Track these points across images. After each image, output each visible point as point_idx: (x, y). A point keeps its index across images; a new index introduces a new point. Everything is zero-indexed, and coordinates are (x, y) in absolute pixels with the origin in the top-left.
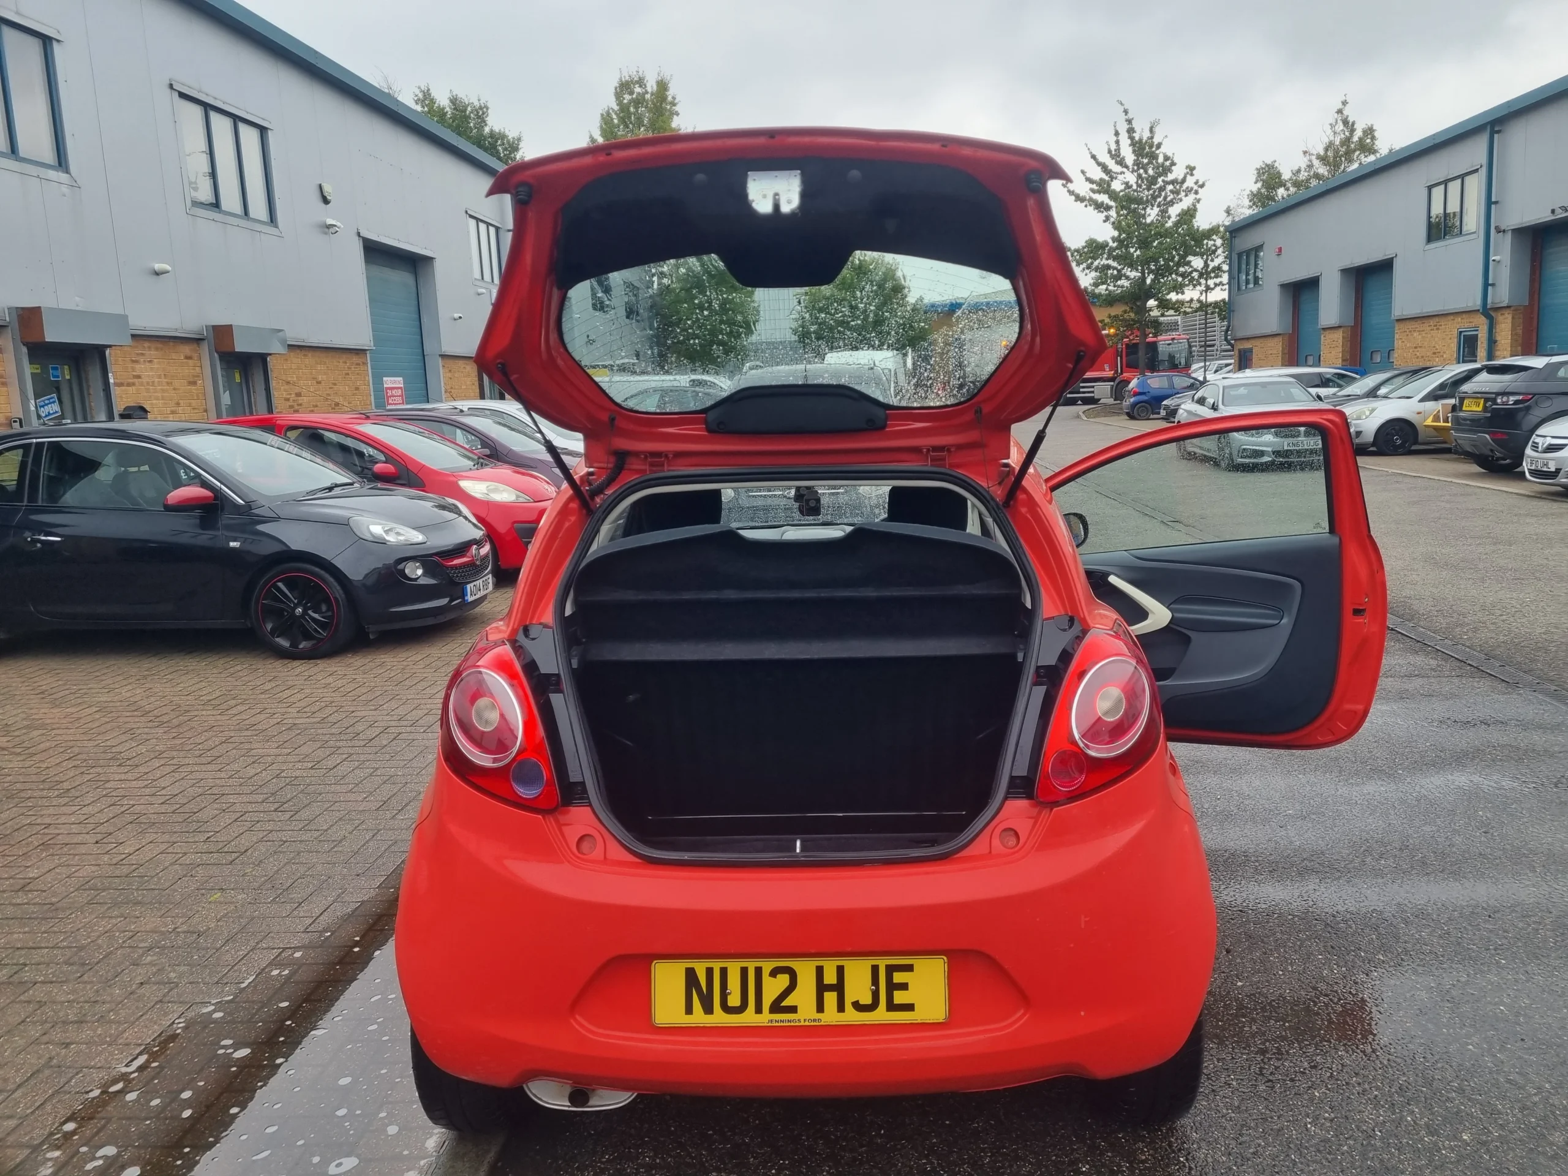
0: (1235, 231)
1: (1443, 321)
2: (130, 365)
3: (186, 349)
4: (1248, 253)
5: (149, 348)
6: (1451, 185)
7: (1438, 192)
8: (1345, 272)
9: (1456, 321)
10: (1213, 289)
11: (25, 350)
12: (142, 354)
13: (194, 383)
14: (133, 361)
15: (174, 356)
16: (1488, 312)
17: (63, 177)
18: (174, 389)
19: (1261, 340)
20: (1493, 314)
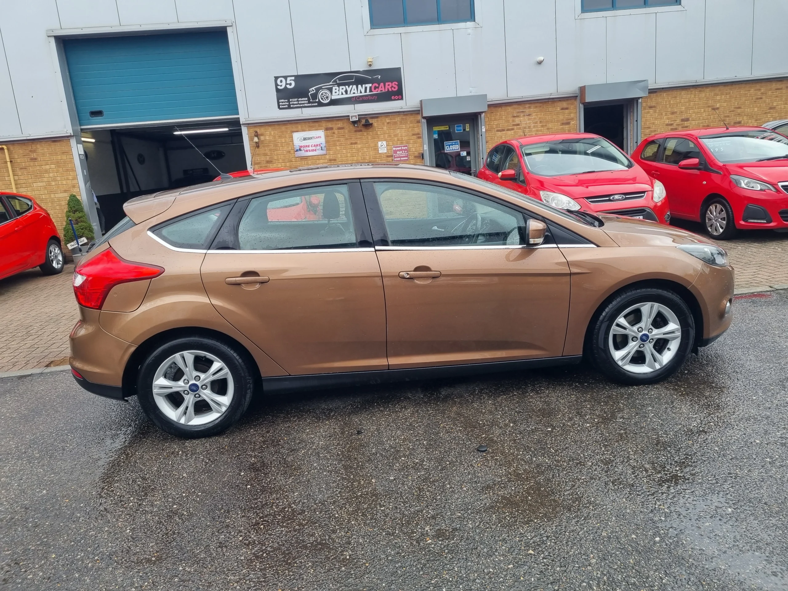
2: (511, 119)
3: (564, 104)
5: (530, 107)
11: (424, 121)
12: (523, 112)
13: (568, 123)
14: (514, 117)
15: (550, 109)
17: (470, 24)
18: (548, 129)
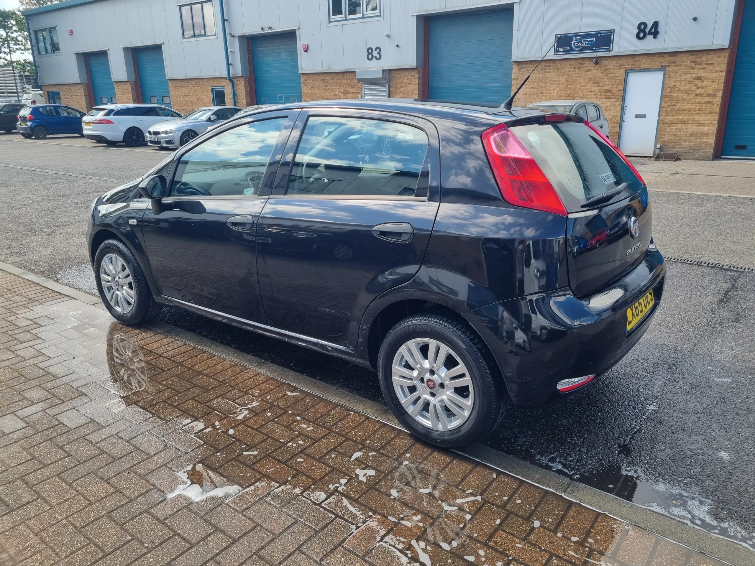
0: (29, 15)
1: (201, 82)
4: (43, 30)
6: (193, 6)
7: (186, 10)
8: (126, 50)
9: (209, 82)
10: (14, 52)
16: (231, 79)
19: (67, 86)
20: (233, 80)
